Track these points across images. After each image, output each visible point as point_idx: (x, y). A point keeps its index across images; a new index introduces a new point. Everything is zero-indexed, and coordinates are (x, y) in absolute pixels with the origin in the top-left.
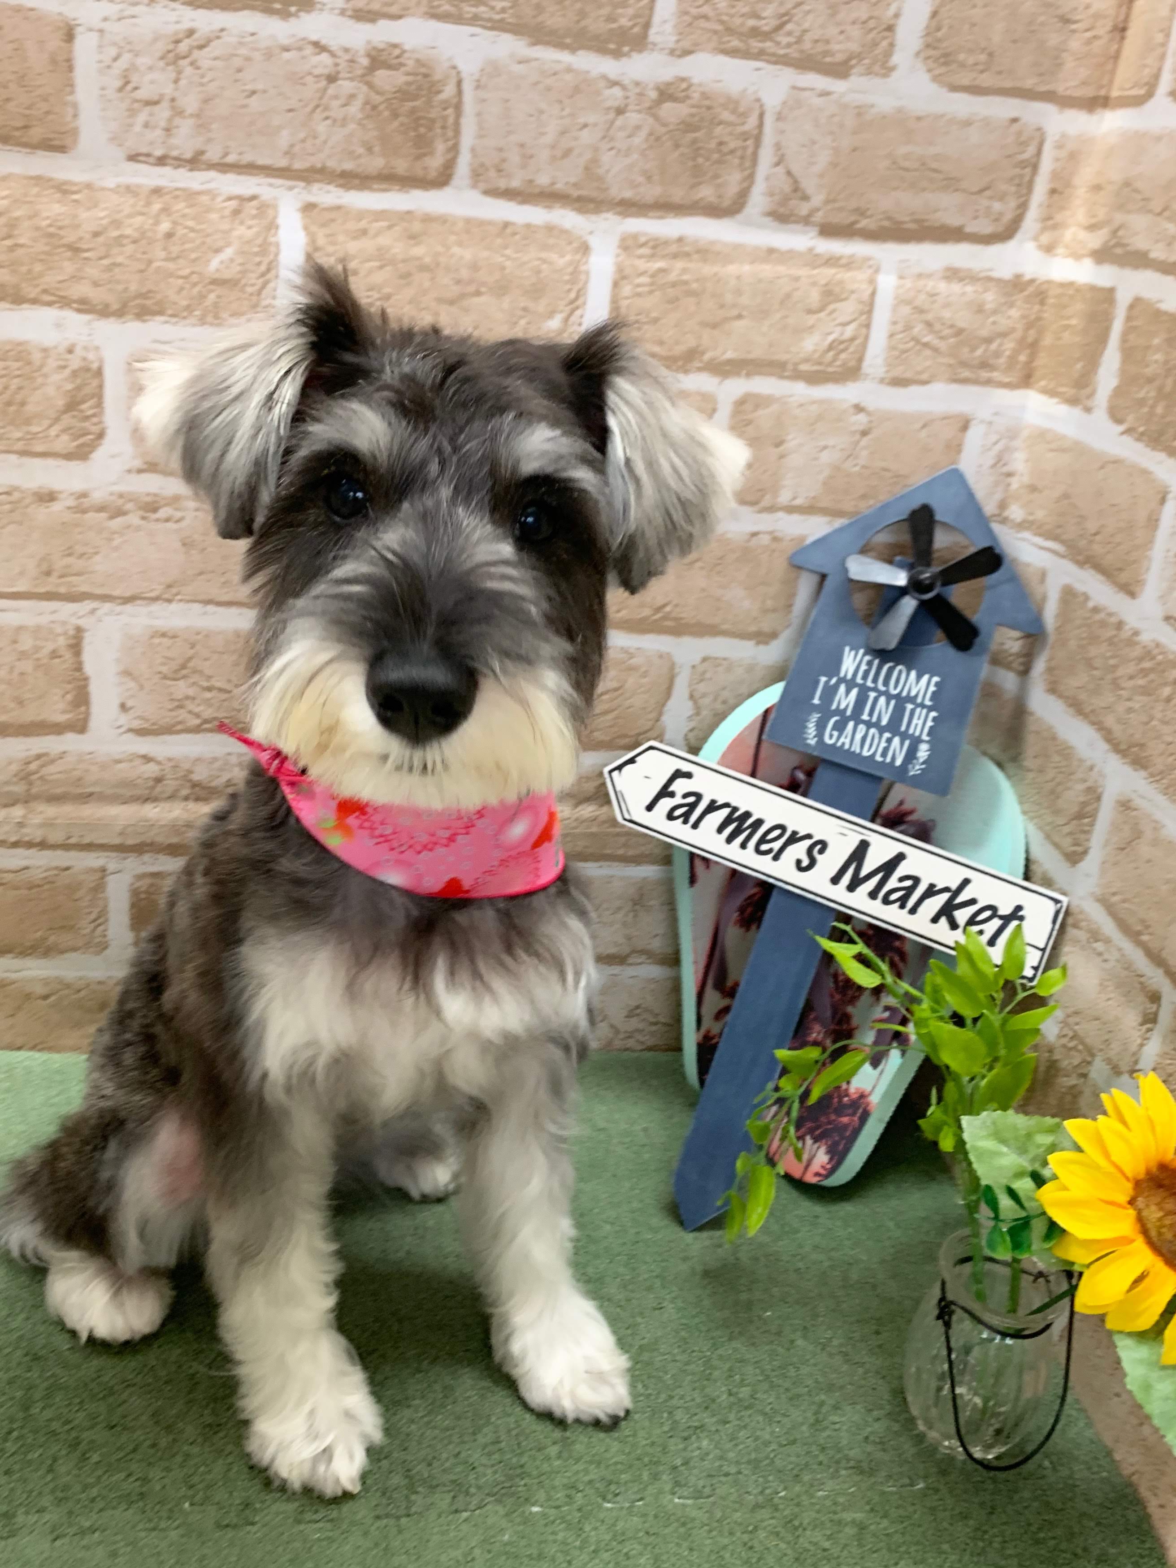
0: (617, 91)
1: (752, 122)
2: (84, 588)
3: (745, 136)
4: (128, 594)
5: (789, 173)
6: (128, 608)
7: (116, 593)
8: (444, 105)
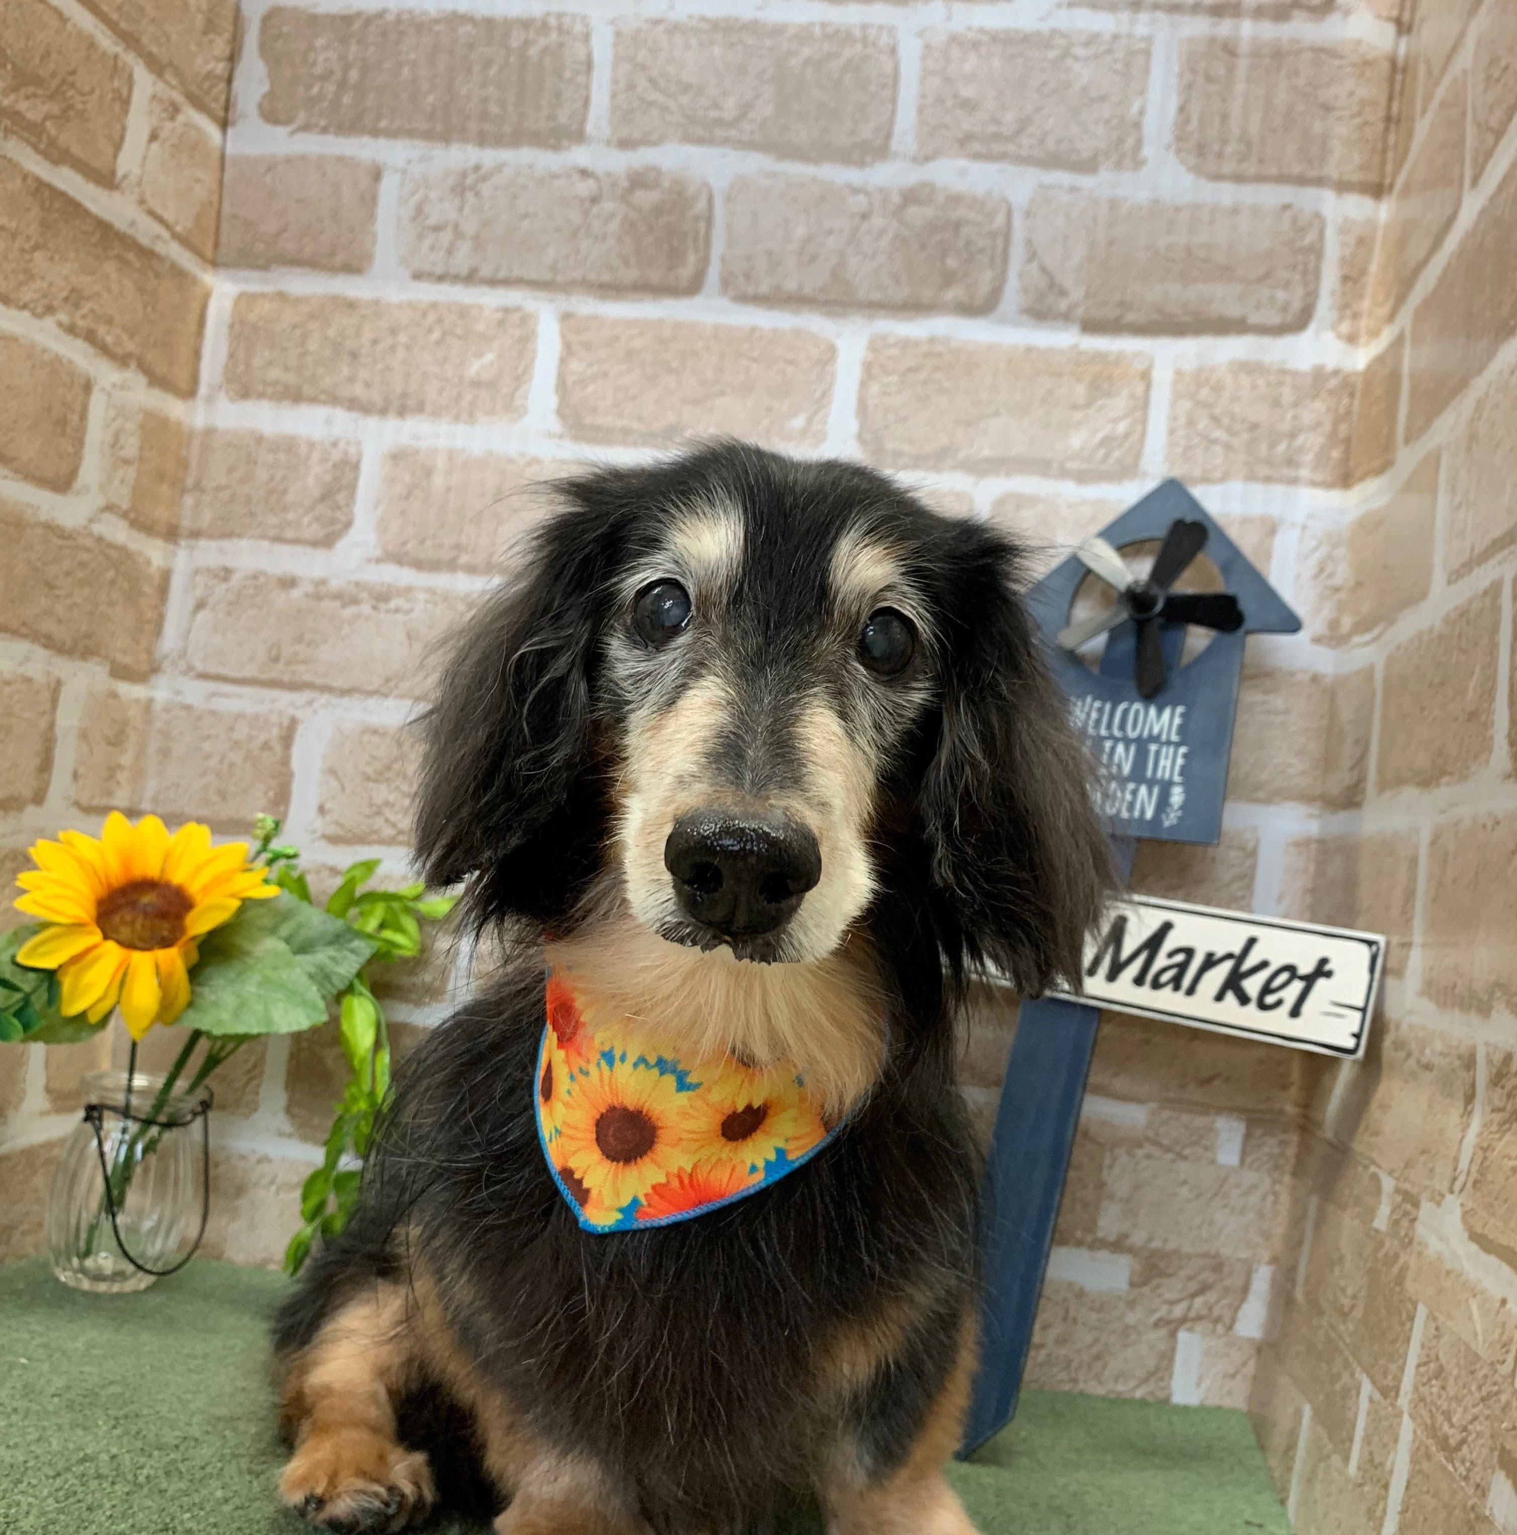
0: (861, 199)
1: (999, 221)
2: (307, 677)
3: (993, 235)
4: (347, 686)
5: (1043, 270)
6: (345, 701)
7: (336, 684)
8: (696, 219)
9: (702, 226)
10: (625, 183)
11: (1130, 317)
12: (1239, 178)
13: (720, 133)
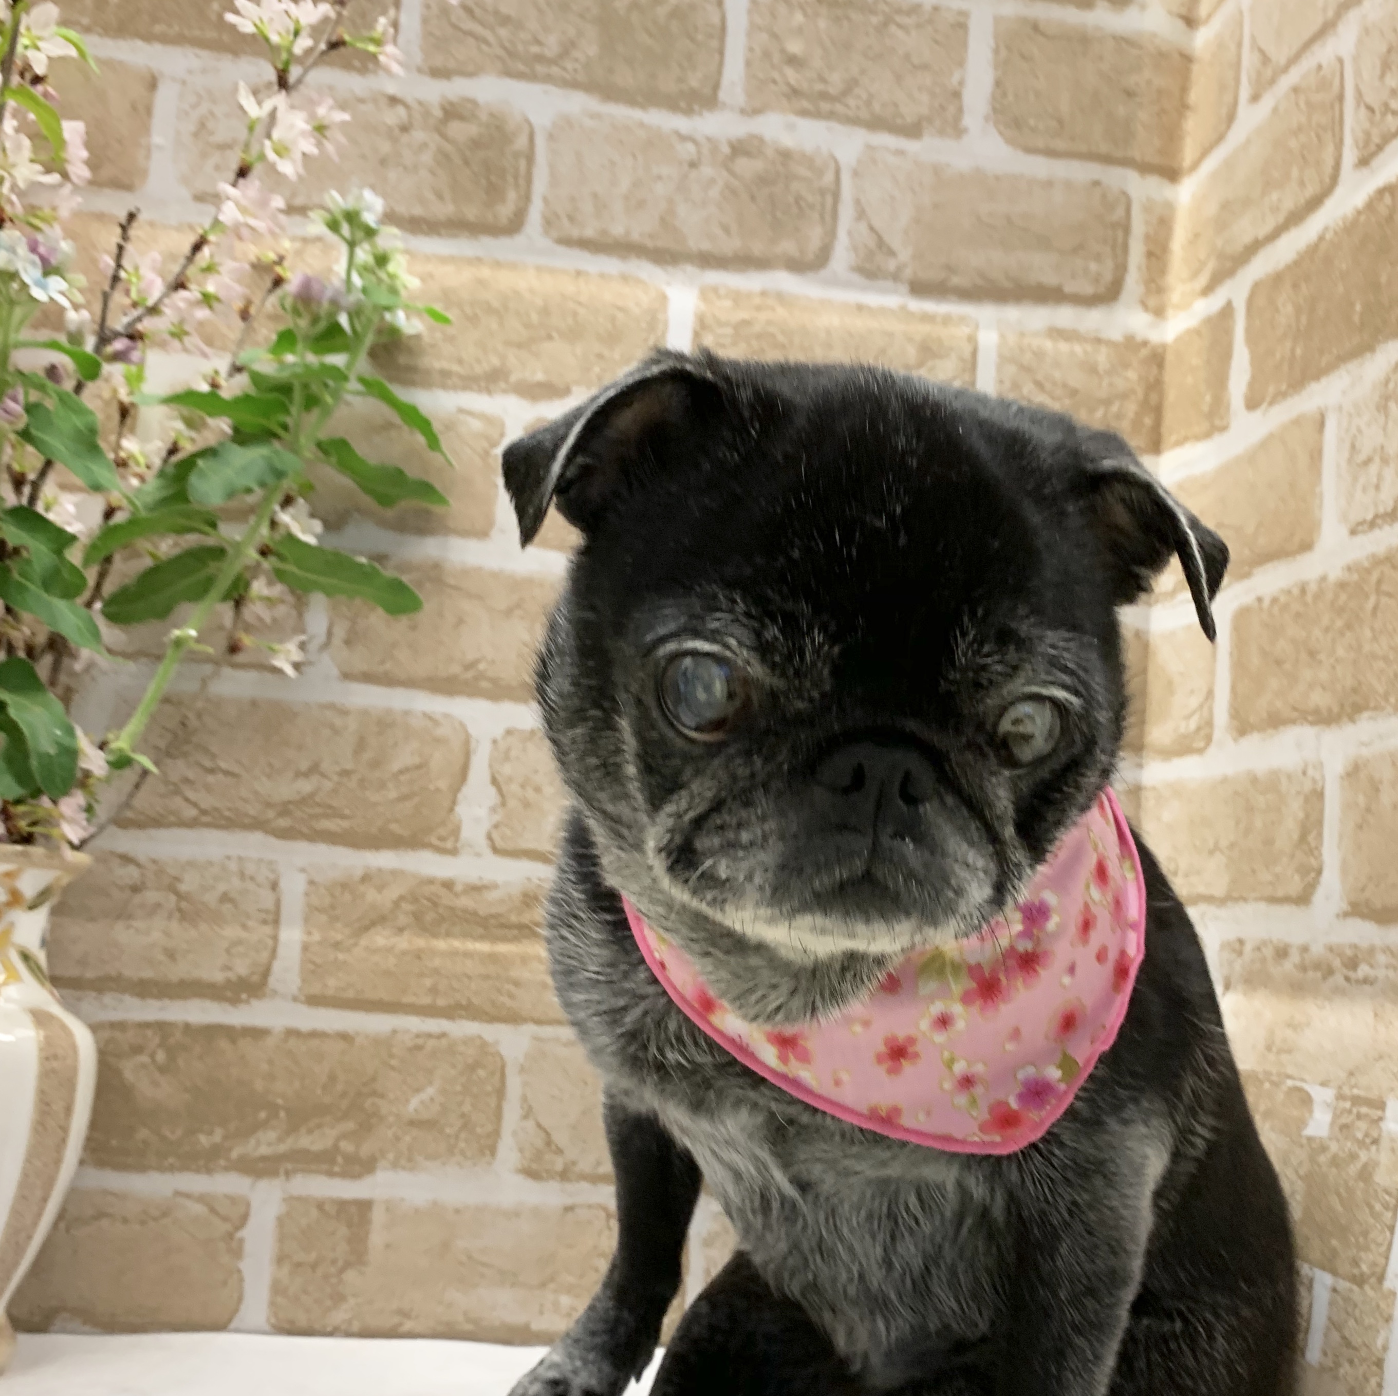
0: (690, 147)
1: (829, 177)
5: (872, 228)
8: (516, 155)
9: (523, 164)
10: (438, 113)
11: (955, 280)
12: (1051, 153)
13: (540, 69)
